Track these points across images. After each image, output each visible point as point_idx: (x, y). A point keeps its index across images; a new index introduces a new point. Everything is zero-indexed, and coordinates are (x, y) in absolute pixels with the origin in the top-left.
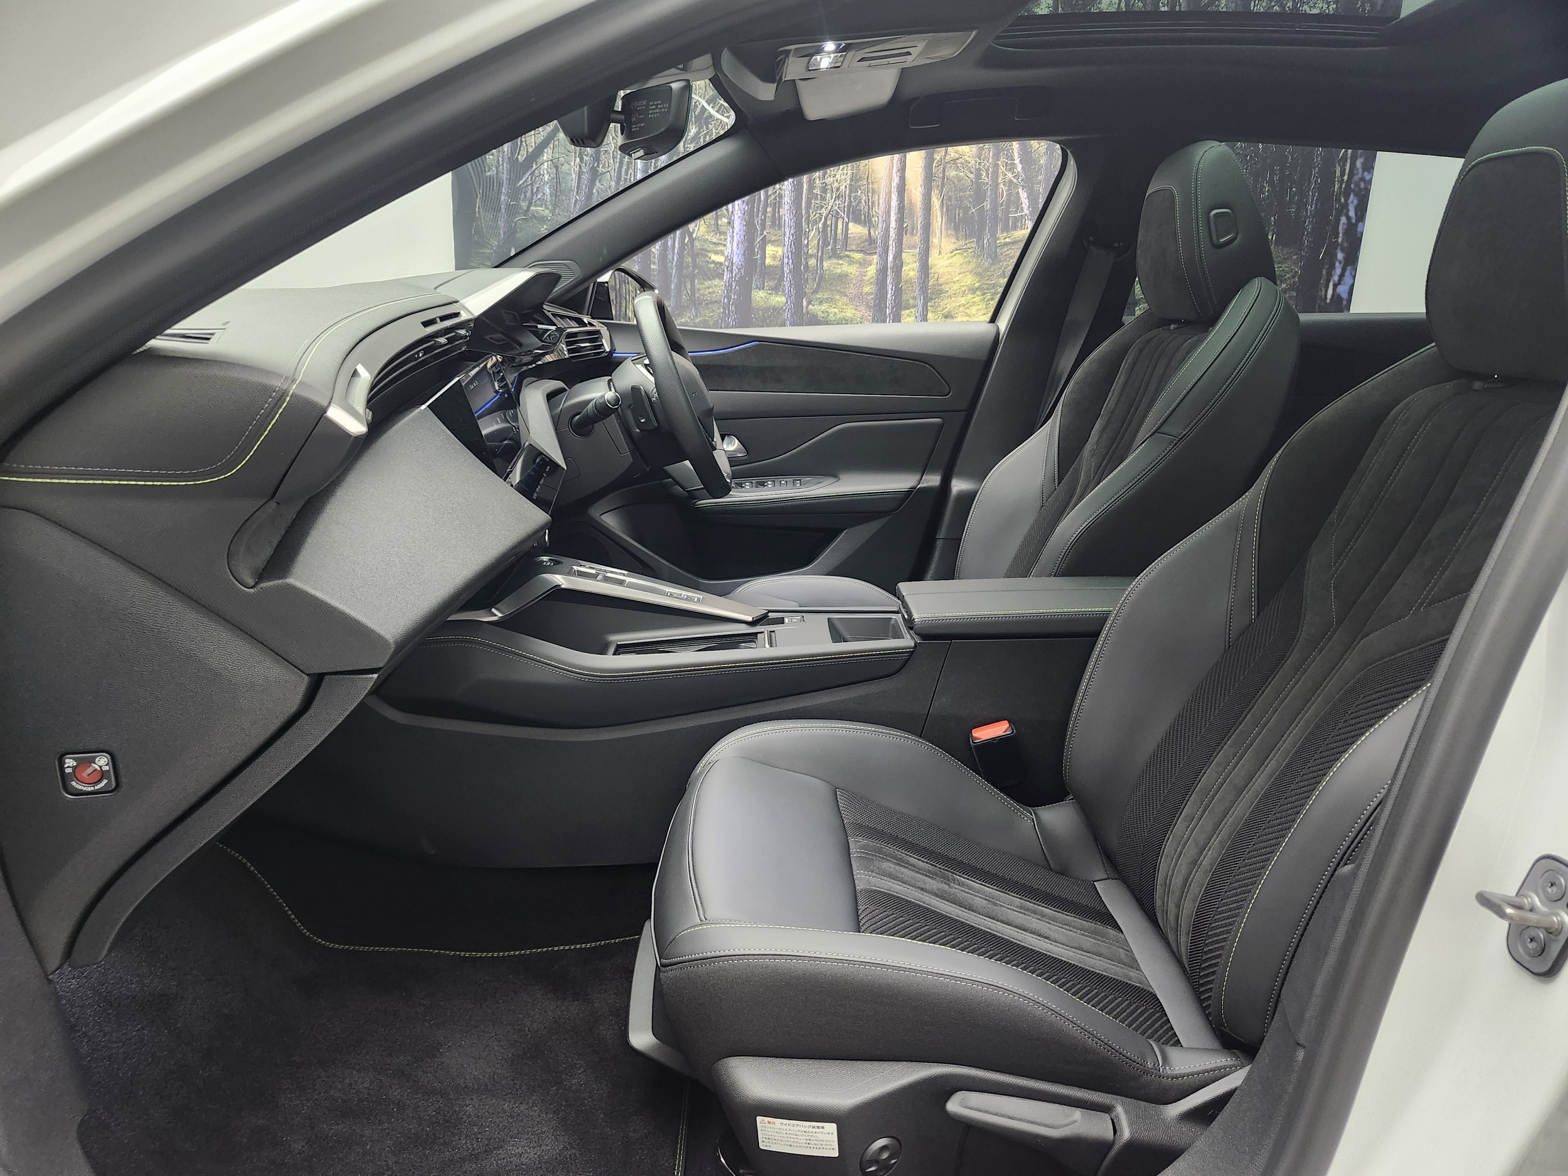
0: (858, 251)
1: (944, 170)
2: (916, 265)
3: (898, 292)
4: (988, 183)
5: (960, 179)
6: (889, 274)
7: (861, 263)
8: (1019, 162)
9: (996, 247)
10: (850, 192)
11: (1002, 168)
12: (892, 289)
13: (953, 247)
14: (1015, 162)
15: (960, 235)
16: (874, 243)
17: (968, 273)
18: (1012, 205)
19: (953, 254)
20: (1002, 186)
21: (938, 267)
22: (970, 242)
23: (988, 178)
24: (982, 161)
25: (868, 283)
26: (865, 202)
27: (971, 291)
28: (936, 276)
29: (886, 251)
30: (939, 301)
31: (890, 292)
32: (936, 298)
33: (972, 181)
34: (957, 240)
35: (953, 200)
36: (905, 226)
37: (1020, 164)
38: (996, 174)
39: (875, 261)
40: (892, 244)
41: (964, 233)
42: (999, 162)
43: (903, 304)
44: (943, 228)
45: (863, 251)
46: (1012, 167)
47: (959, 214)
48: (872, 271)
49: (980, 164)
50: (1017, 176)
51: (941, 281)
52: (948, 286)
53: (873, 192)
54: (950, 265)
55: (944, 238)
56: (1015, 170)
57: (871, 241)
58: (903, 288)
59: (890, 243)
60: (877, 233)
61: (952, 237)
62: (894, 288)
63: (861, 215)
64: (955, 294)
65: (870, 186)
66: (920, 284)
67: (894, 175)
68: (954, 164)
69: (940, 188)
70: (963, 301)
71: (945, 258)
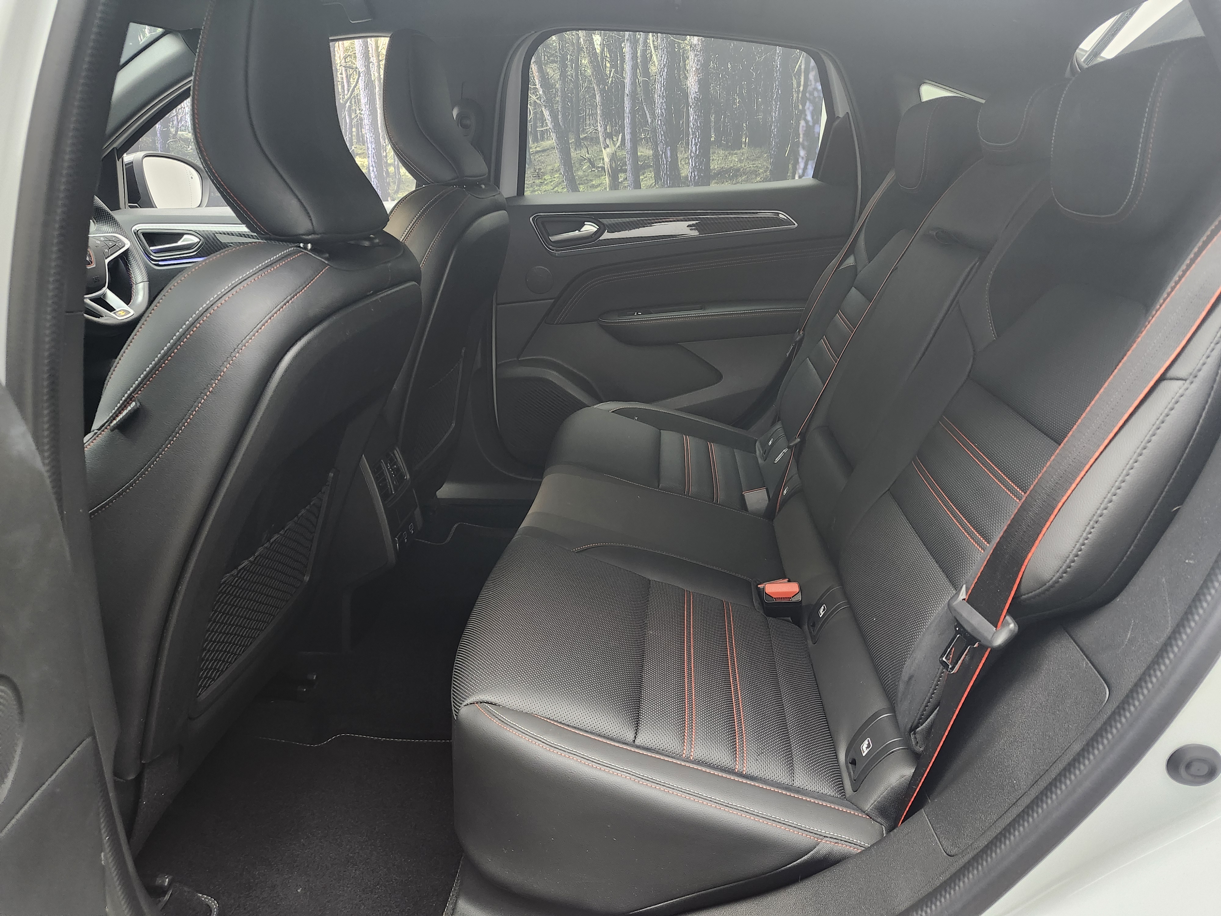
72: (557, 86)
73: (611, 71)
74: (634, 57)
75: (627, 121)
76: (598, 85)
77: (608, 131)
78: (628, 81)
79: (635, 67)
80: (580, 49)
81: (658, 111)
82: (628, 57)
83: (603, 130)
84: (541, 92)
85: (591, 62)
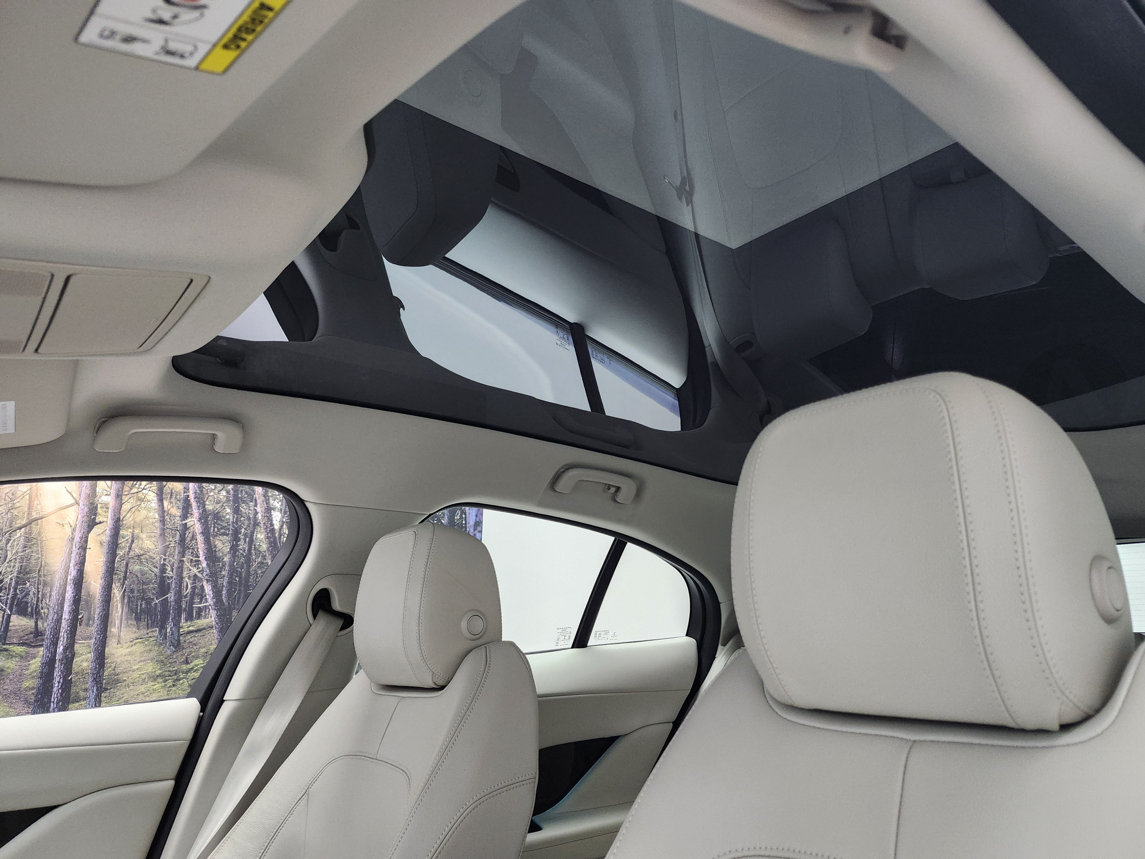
0: (19, 644)
1: (127, 565)
2: (91, 656)
3: (67, 685)
4: (172, 577)
5: (143, 573)
6: (57, 666)
7: (22, 657)
8: (204, 559)
9: (180, 635)
10: (17, 583)
11: (187, 564)
12: (59, 682)
13: (134, 636)
14: (200, 559)
15: (141, 625)
16: (41, 635)
17: (148, 661)
18: (196, 597)
19: (134, 643)
20: (187, 579)
21: (117, 655)
22: (152, 631)
23: (172, 572)
24: (167, 557)
25: (29, 677)
26: (34, 594)
27: (152, 679)
28: (113, 665)
29: (55, 643)
30: (115, 691)
31: (57, 685)
32: (111, 688)
33: (157, 576)
34: (138, 629)
35: (136, 592)
36: (80, 617)
37: (204, 561)
38: (180, 569)
39: (41, 653)
40: (63, 635)
41: (146, 623)
42: (184, 559)
43: (72, 697)
44: (124, 618)
45: (26, 643)
46: (197, 563)
47: (141, 605)
48: (36, 664)
49: (165, 560)
51: (118, 671)
52: (127, 675)
53: (45, 584)
54: (130, 654)
55: (124, 627)
56: (200, 566)
57: (38, 633)
58: (73, 680)
59: (62, 634)
60: (45, 626)
61: (133, 626)
62: (61, 680)
63: (27, 607)
64: (133, 683)
65: (42, 579)
66: (93, 674)
67: (72, 568)
68: (138, 559)
69: (121, 581)
70: (142, 688)
71: (125, 647)
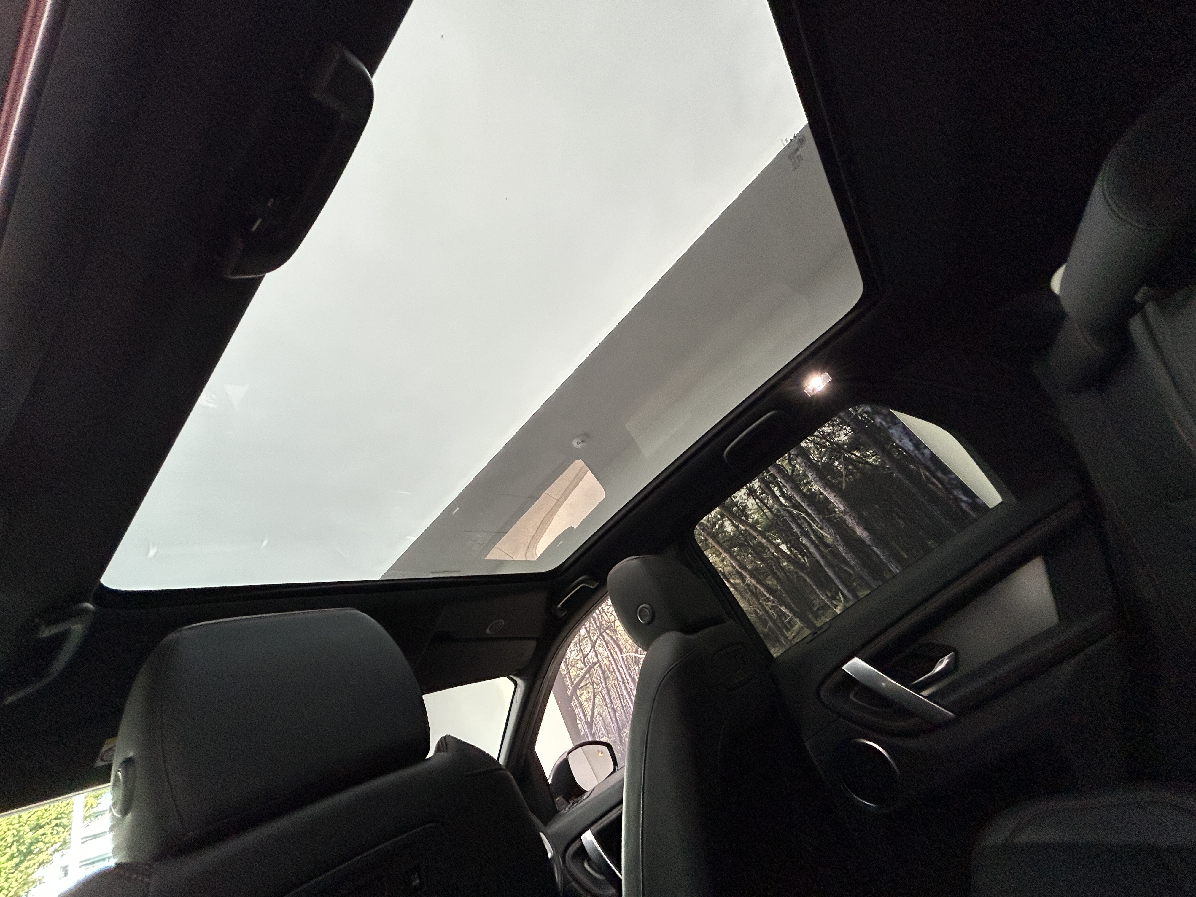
50: (773, 602)
72: (779, 588)
73: (804, 560)
74: (813, 542)
75: (837, 582)
76: (802, 572)
77: (830, 595)
78: (819, 558)
79: (817, 547)
80: (777, 558)
81: (853, 563)
82: (808, 544)
83: (826, 597)
84: (772, 598)
85: (789, 561)
